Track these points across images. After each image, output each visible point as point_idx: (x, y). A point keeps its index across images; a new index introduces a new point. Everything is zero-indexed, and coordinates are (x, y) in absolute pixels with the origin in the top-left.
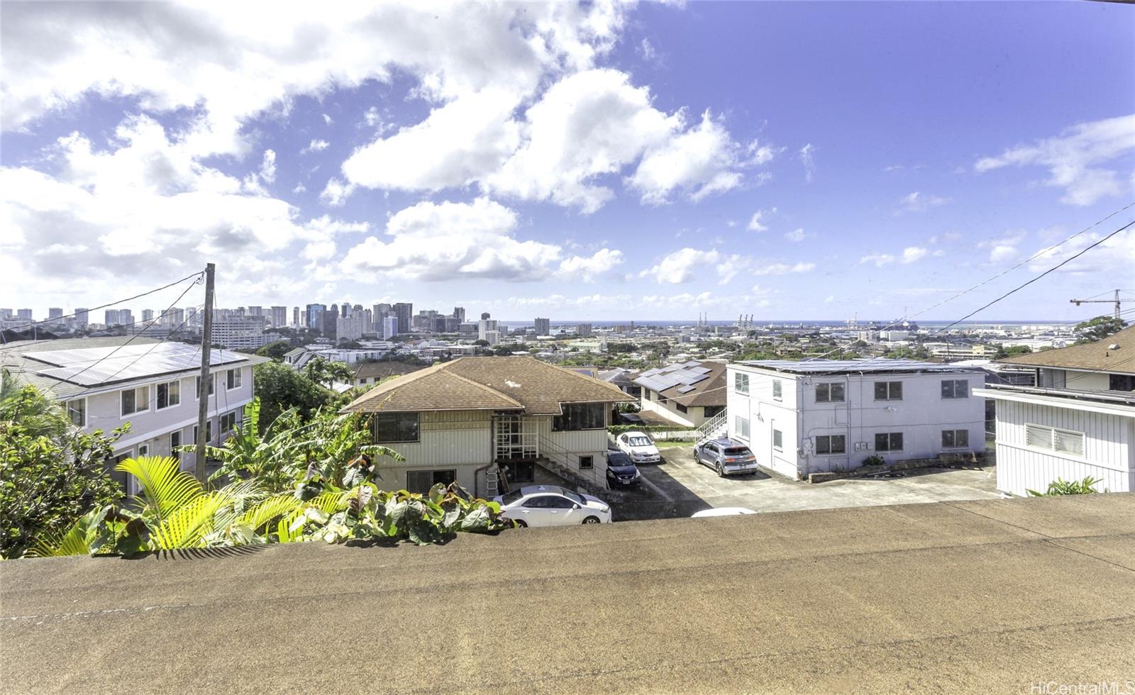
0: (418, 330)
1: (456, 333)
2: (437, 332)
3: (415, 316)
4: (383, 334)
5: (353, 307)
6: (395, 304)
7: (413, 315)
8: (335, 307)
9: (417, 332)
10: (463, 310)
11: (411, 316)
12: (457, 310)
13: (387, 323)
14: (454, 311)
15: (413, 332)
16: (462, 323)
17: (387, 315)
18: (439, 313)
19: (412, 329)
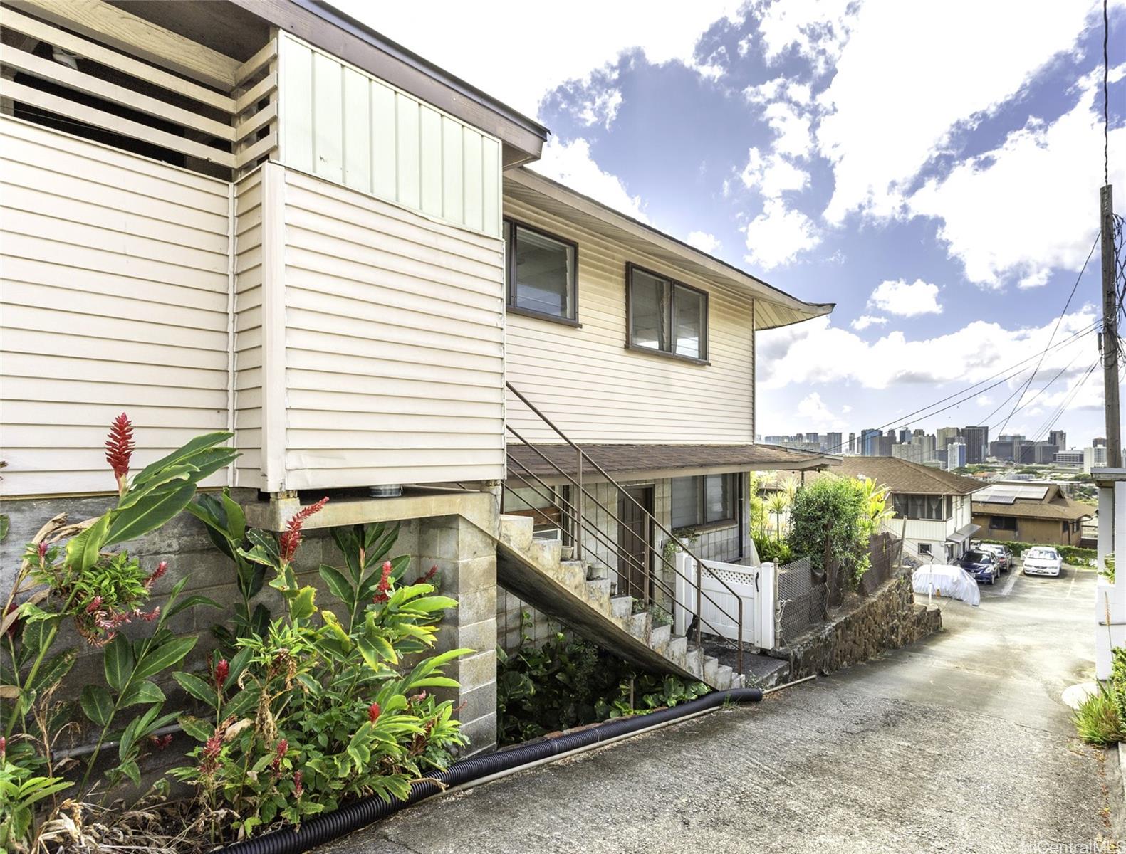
0: (995, 460)
1: (1050, 465)
2: (1022, 463)
3: (992, 443)
4: (947, 463)
5: (912, 432)
6: (964, 427)
7: (990, 440)
8: (892, 432)
9: (994, 462)
10: (1062, 434)
11: (986, 443)
12: (1053, 435)
13: (952, 450)
14: (1048, 435)
15: (987, 462)
16: (1060, 452)
17: (953, 440)
18: (1027, 439)
19: (987, 459)
